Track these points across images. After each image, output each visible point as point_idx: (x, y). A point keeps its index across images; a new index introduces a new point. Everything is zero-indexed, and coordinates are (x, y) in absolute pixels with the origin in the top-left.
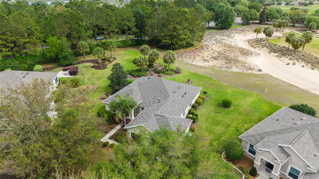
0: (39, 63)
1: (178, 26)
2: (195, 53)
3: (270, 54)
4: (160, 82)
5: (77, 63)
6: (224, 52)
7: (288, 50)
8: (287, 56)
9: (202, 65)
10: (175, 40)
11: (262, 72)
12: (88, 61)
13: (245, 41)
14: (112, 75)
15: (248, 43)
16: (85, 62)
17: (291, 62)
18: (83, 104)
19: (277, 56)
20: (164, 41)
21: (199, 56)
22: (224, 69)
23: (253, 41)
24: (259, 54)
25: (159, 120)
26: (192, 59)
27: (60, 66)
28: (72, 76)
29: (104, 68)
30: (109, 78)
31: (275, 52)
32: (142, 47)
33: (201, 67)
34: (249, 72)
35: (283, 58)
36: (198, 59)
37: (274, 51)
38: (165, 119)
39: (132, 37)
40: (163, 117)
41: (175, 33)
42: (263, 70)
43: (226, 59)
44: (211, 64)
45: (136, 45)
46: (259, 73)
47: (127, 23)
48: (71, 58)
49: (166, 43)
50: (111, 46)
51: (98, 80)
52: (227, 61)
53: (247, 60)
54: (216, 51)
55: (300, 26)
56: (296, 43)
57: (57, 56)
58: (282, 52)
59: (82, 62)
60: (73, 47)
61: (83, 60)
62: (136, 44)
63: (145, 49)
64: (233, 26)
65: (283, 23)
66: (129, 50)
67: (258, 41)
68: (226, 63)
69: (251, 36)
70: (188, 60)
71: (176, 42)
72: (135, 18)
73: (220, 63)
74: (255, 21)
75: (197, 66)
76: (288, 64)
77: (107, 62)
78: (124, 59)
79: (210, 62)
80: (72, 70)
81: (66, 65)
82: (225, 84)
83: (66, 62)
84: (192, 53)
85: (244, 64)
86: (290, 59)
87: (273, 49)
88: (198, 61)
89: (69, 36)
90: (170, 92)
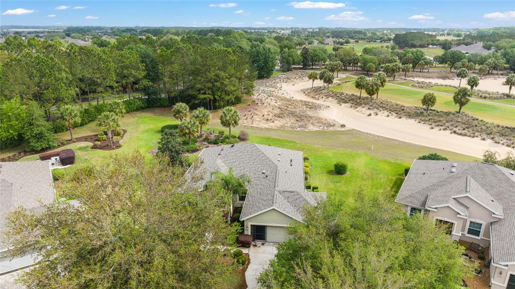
1: (222, 74)
2: (250, 111)
3: (341, 105)
4: (253, 149)
5: (59, 144)
6: (285, 108)
7: (360, 98)
8: (363, 105)
9: (267, 127)
10: (219, 94)
11: (345, 127)
12: (79, 140)
13: (298, 92)
15: (304, 94)
16: (74, 142)
17: (372, 112)
19: (351, 107)
20: (202, 96)
21: (257, 115)
22: (298, 129)
23: (309, 91)
24: (329, 107)
25: (288, 198)
26: (250, 120)
27: (34, 151)
28: (65, 165)
29: (117, 147)
31: (346, 102)
32: (175, 106)
34: (331, 129)
35: (359, 108)
36: (257, 119)
37: (344, 101)
38: (296, 195)
39: (138, 95)
40: (293, 194)
41: (218, 84)
42: (346, 126)
43: (294, 116)
45: (146, 107)
46: (343, 129)
47: (133, 72)
48: (51, 136)
49: (205, 99)
50: (117, 110)
52: (298, 119)
53: (319, 114)
54: (275, 106)
55: (354, 69)
56: (371, 88)
57: (21, 135)
58: (356, 102)
59: (68, 142)
61: (67, 138)
62: (146, 105)
63: (181, 109)
64: (275, 74)
65: (336, 65)
67: (316, 91)
68: (297, 120)
69: (302, 85)
70: (245, 121)
71: (220, 97)
72: (144, 64)
73: (288, 122)
74: (298, 66)
75: (262, 129)
76: (370, 115)
79: (276, 122)
80: (64, 155)
81: (43, 150)
82: (316, 146)
83: (41, 145)
84: (246, 111)
85: (319, 120)
86: (369, 109)
87: (342, 99)
88: (258, 122)
90: (275, 161)
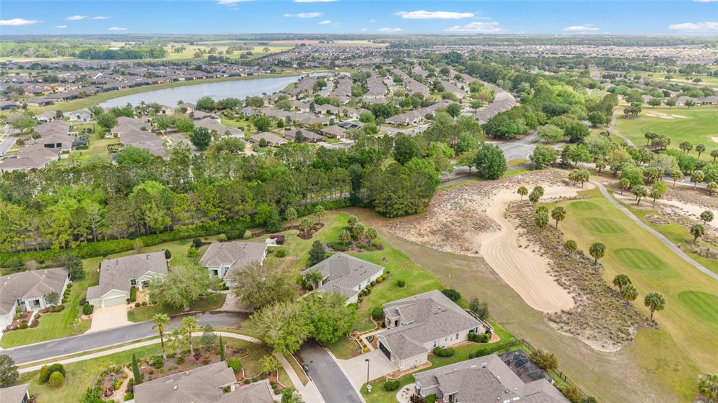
0: (248, 228)
2: (413, 224)
3: (516, 229)
5: (284, 229)
6: (450, 225)
8: (529, 235)
9: (414, 241)
12: (294, 228)
13: (506, 203)
14: (312, 250)
15: (506, 208)
16: (292, 229)
17: (526, 244)
18: (288, 274)
19: (520, 234)
21: (416, 228)
23: (515, 205)
24: (500, 229)
26: (405, 233)
27: (268, 232)
28: (279, 245)
29: (309, 238)
30: (310, 253)
33: (412, 243)
34: (463, 253)
35: (524, 236)
36: (412, 233)
42: (481, 252)
43: (445, 235)
44: (426, 239)
46: (476, 255)
48: (279, 224)
51: (302, 251)
52: (445, 238)
53: (475, 236)
54: (441, 222)
57: (265, 223)
58: (532, 229)
59: (289, 228)
60: (282, 212)
61: (289, 225)
62: (351, 205)
65: (581, 175)
66: (342, 212)
68: (442, 240)
70: (401, 233)
72: (350, 178)
73: (435, 239)
75: (408, 241)
76: (520, 247)
77: (313, 231)
78: (333, 226)
79: (426, 237)
80: (279, 238)
81: (274, 232)
83: (273, 229)
84: (410, 223)
85: (464, 243)
86: (528, 240)
87: (525, 223)
88: (410, 235)
89: (278, 202)
90: (351, 271)
